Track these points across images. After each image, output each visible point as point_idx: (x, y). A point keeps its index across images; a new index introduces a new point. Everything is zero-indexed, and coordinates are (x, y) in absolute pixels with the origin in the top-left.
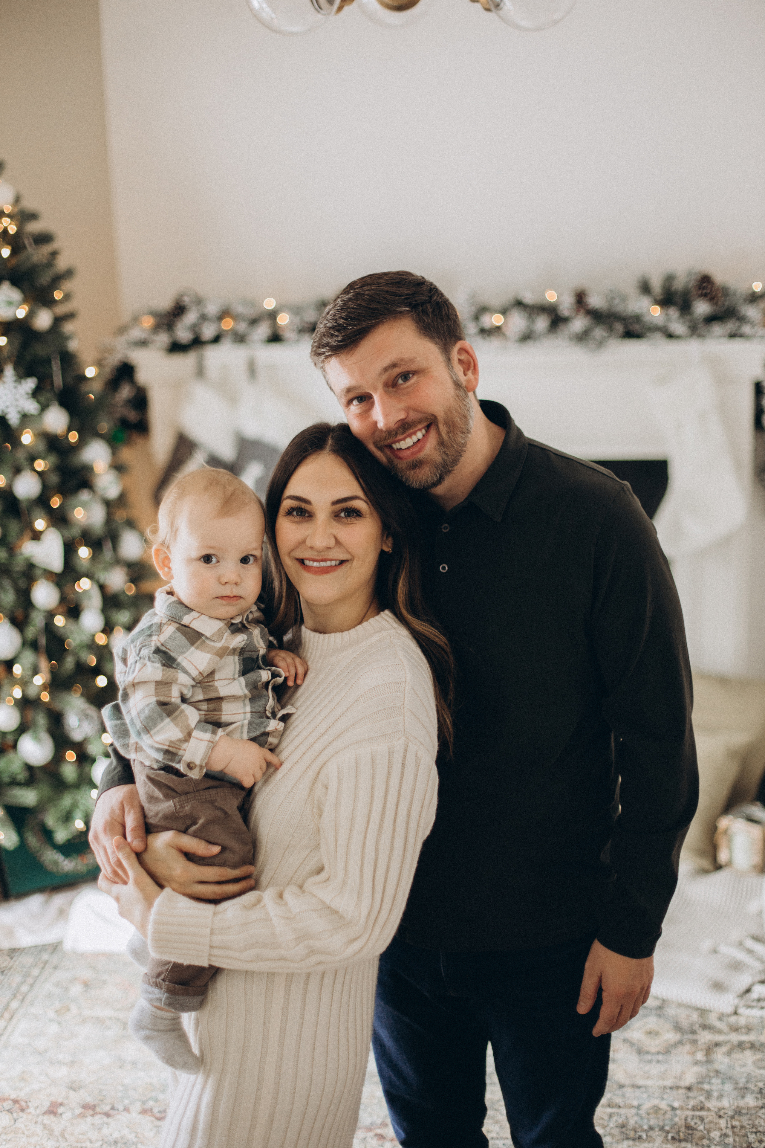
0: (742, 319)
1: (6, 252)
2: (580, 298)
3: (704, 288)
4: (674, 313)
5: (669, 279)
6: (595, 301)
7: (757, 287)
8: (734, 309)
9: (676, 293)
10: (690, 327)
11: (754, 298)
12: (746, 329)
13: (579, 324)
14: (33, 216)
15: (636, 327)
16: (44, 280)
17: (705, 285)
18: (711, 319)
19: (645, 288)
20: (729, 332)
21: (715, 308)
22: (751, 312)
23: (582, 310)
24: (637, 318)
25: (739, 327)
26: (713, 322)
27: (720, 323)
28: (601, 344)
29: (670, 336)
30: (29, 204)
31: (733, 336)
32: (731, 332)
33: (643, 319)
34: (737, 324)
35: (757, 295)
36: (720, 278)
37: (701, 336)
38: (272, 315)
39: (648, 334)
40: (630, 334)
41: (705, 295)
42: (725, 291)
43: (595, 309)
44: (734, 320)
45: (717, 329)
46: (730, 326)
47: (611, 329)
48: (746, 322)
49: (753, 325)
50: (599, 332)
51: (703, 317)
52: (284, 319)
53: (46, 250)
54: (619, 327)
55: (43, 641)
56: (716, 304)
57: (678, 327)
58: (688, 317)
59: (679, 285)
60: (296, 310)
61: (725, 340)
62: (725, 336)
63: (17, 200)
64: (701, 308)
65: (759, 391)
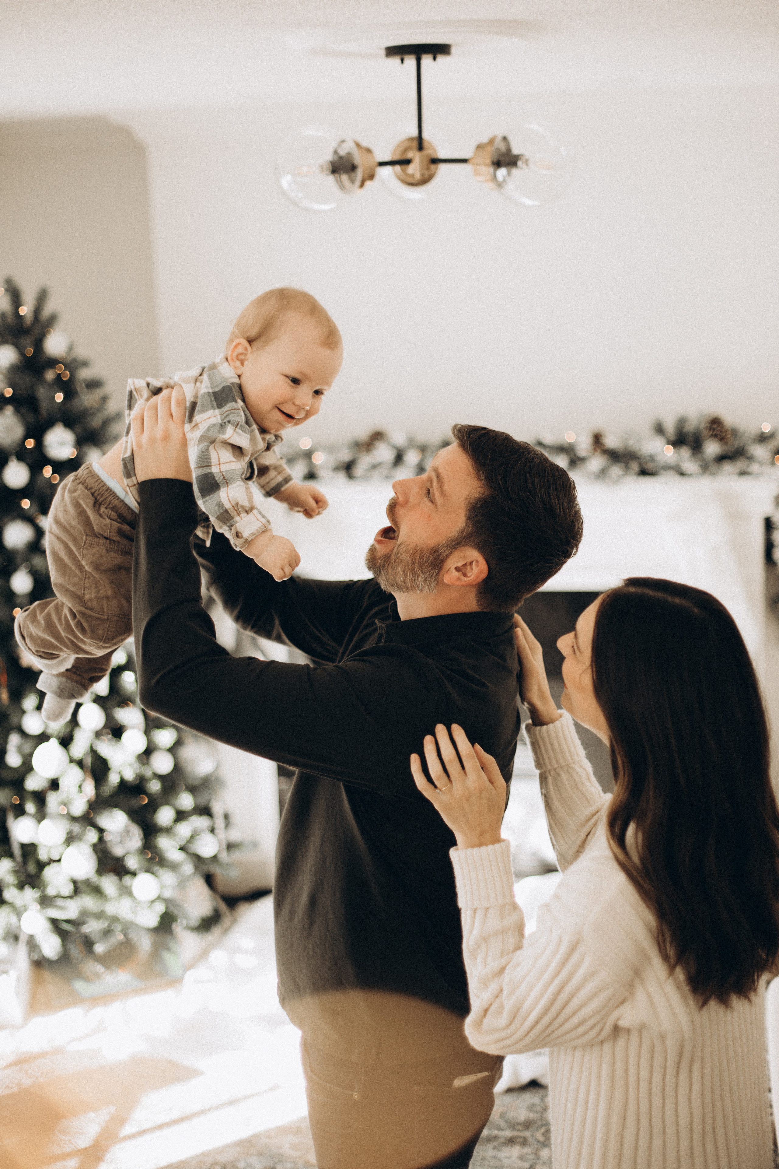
0: (750, 458)
1: (59, 397)
2: (597, 439)
3: (714, 429)
4: (685, 452)
5: (682, 422)
6: (611, 442)
7: (767, 428)
8: (744, 448)
9: (688, 433)
10: (701, 466)
11: (763, 438)
12: (755, 468)
13: (596, 463)
14: (85, 364)
15: (650, 466)
16: (96, 422)
17: (715, 426)
18: (721, 459)
19: (659, 429)
20: (738, 470)
21: (725, 448)
22: (760, 452)
23: (599, 450)
24: (652, 458)
25: (748, 466)
26: (724, 461)
27: (730, 461)
28: (616, 482)
29: (682, 474)
30: (81, 352)
31: (743, 473)
32: (741, 471)
33: (656, 458)
34: (747, 462)
35: (765, 436)
36: (730, 419)
37: (712, 474)
38: (308, 455)
39: (662, 472)
40: (644, 472)
41: (715, 436)
42: (735, 432)
43: (611, 449)
44: (742, 459)
45: (728, 468)
46: (740, 464)
47: (627, 467)
48: (754, 461)
49: (761, 464)
50: (616, 470)
51: (714, 456)
52: (319, 459)
53: (97, 394)
54: (635, 466)
55: (88, 761)
56: (726, 444)
57: (690, 465)
58: (700, 456)
59: (690, 427)
60: (330, 449)
61: (735, 477)
62: (734, 474)
63: (71, 348)
64: (712, 448)
65: (769, 524)
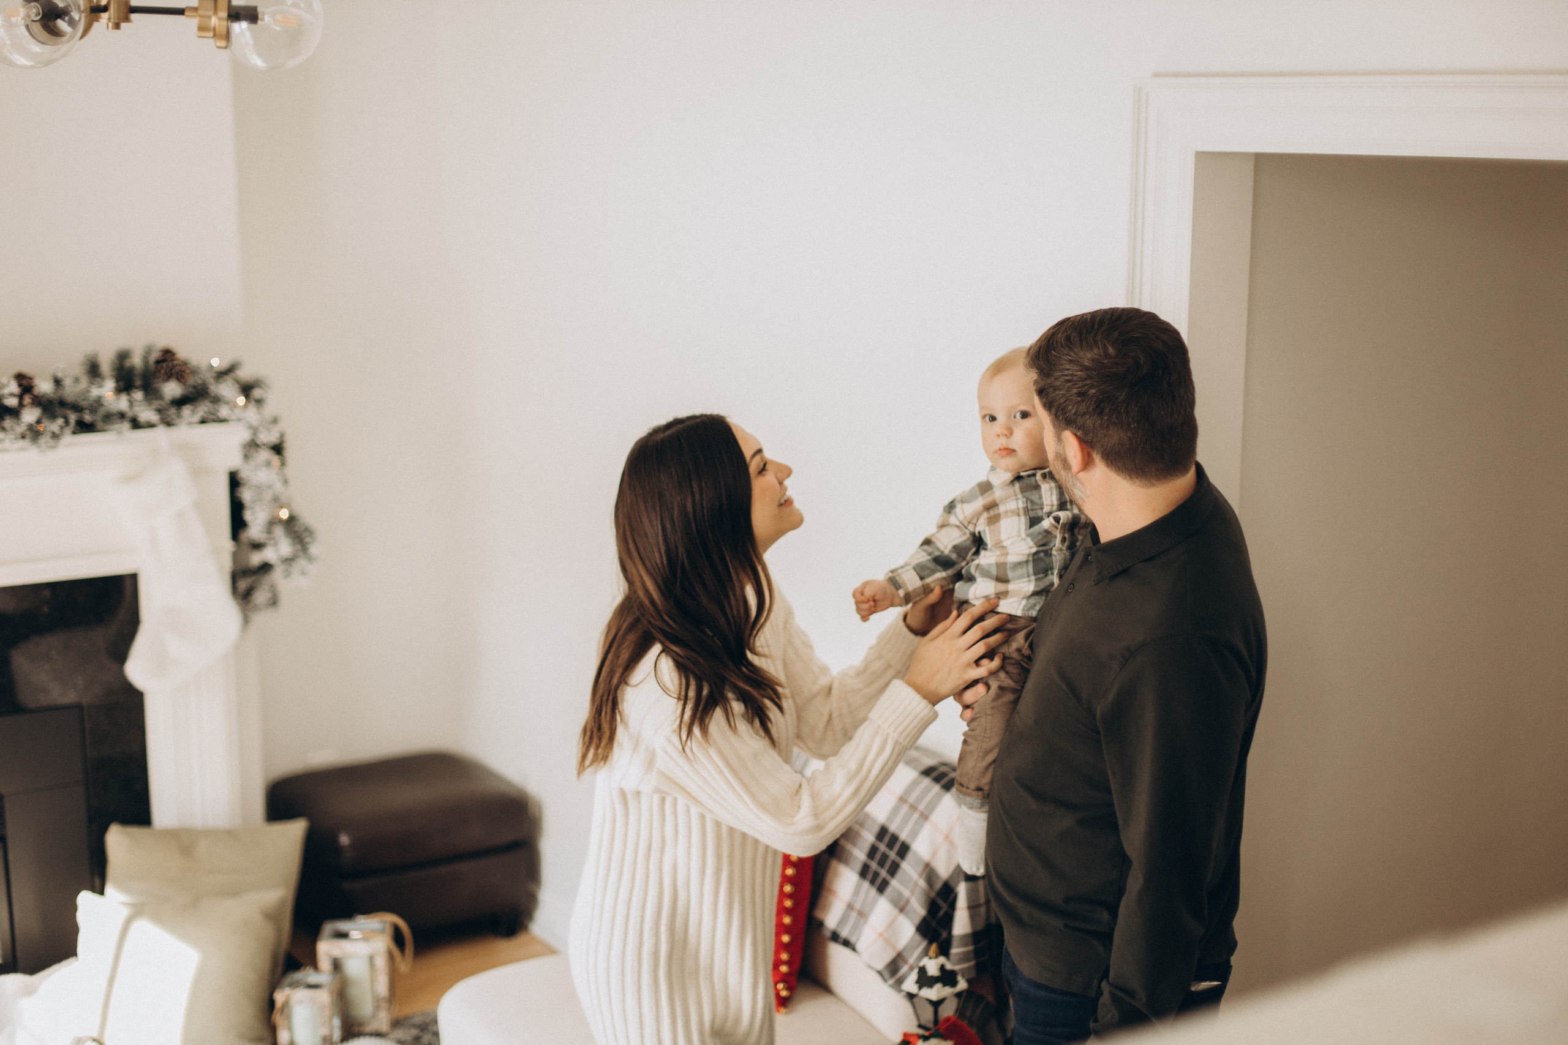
0: (216, 400)
2: (25, 384)
3: (167, 366)
4: (138, 398)
5: (123, 356)
6: (42, 387)
7: (214, 363)
8: (204, 388)
9: (133, 373)
10: (159, 414)
11: (222, 375)
12: (224, 411)
13: (30, 415)
15: (88, 418)
17: (167, 361)
18: (179, 403)
19: (93, 368)
20: (201, 416)
21: (183, 388)
22: (227, 390)
23: (29, 400)
25: (214, 411)
26: (184, 405)
27: (189, 406)
29: (136, 424)
31: (205, 421)
32: (204, 418)
34: (211, 406)
36: (183, 353)
37: (169, 424)
40: (84, 427)
41: (170, 373)
42: (189, 367)
43: (43, 396)
44: (206, 402)
45: (188, 414)
46: (203, 408)
47: (64, 421)
48: (220, 403)
49: (231, 407)
50: (55, 426)
51: (172, 400)
54: (73, 417)
56: (184, 384)
57: (147, 414)
58: (155, 401)
59: (135, 363)
61: (197, 427)
62: (196, 423)
64: (172, 389)
65: (235, 482)
